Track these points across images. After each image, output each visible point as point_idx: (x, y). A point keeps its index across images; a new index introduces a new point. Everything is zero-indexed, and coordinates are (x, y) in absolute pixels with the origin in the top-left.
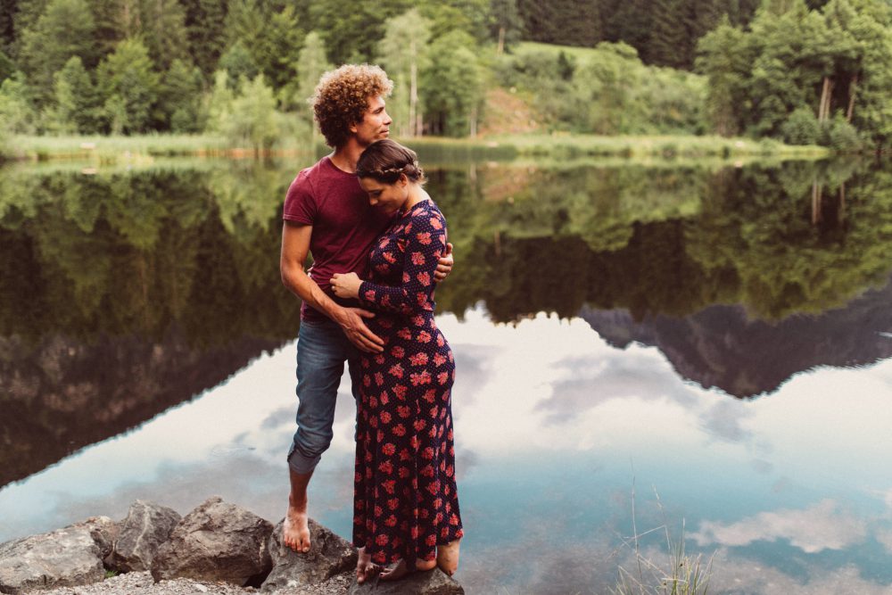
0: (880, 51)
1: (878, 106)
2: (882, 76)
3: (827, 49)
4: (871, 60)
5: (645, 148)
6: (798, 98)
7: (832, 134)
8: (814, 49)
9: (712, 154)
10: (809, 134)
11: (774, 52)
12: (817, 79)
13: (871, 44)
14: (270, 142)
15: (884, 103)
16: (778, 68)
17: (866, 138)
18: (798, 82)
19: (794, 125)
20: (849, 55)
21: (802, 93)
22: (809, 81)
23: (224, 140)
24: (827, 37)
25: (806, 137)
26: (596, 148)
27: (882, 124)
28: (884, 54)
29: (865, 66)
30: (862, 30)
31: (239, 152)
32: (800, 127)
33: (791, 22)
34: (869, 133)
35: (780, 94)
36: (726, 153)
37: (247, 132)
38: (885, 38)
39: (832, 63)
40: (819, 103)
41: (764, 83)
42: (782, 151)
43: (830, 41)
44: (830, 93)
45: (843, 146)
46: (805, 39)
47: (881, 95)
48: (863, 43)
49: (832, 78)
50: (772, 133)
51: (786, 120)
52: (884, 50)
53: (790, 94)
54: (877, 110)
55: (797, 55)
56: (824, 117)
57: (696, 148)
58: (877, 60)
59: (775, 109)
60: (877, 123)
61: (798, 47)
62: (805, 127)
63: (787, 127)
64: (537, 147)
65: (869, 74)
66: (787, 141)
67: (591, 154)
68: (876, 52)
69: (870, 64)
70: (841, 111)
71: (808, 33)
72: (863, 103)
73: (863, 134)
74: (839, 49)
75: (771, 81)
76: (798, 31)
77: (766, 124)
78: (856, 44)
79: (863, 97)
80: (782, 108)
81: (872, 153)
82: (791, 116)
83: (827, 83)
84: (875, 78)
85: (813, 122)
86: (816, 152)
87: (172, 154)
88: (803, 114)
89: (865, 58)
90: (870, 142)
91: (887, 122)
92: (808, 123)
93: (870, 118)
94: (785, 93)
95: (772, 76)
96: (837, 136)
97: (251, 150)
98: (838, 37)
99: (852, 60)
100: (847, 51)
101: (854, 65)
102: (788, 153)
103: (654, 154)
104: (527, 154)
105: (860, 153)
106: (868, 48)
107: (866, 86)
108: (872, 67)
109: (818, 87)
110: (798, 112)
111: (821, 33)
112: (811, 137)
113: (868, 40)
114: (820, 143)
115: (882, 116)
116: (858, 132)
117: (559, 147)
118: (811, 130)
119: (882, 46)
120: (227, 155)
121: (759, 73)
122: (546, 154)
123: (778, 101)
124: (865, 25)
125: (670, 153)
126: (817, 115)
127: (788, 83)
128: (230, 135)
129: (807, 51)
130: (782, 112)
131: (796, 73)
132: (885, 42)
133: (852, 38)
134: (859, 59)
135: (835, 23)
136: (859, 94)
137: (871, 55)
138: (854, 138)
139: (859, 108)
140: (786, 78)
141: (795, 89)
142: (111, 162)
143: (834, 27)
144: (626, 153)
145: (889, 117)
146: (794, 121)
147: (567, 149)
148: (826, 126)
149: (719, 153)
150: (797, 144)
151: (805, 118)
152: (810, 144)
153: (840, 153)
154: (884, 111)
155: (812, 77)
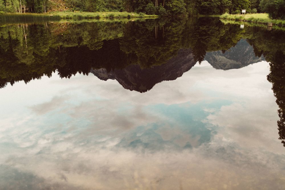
1: (171, 2)
7: (159, 11)
9: (125, 17)
15: (173, 2)
17: (168, 12)
25: (152, 12)
26: (88, 16)
27: (173, 8)
32: (150, 9)
34: (169, 10)
36: (129, 17)
40: (155, 1)
42: (146, 16)
45: (162, 14)
50: (142, 11)
51: (146, 6)
54: (171, 4)
56: (157, 5)
57: (119, 16)
59: (143, 3)
60: (171, 8)
63: (146, 9)
64: (67, 16)
66: (147, 14)
67: (86, 18)
70: (161, 4)
72: (167, 1)
77: (140, 8)
81: (170, 17)
85: (154, 7)
86: (155, 17)
88: (150, 4)
90: (170, 13)
92: (152, 8)
93: (169, 6)
96: (161, 11)
102: (147, 17)
103: (107, 18)
104: (64, 18)
105: (167, 17)
112: (154, 12)
114: (156, 14)
115: (172, 5)
116: (166, 11)
117: (75, 16)
118: (153, 10)
122: (71, 18)
125: (111, 17)
126: (155, 5)
130: (145, 4)
139: (166, 3)
144: (98, 18)
145: (174, 5)
146: (148, 7)
147: (78, 17)
148: (158, 8)
149: (127, 17)
150: (150, 14)
151: (152, 6)
152: (154, 14)
153: (162, 17)
154: (173, 4)
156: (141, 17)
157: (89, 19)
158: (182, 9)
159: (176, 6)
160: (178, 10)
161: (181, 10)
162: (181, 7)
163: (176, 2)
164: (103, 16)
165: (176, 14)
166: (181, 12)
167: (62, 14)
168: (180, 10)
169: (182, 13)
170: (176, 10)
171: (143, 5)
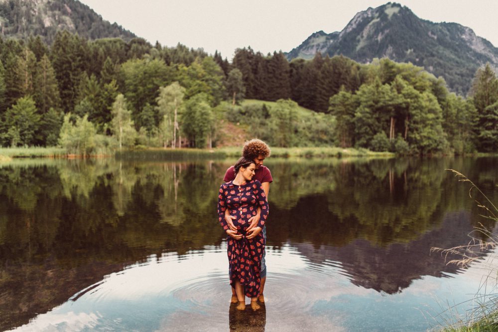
0: (417, 104)
1: (419, 132)
2: (420, 116)
3: (390, 103)
4: (413, 108)
5: (296, 153)
6: (379, 127)
7: (396, 145)
8: (384, 103)
9: (332, 156)
10: (385, 146)
11: (364, 104)
12: (388, 117)
13: (412, 101)
14: (90, 150)
15: (422, 130)
16: (367, 112)
17: (414, 148)
18: (378, 119)
19: (376, 141)
20: (401, 106)
21: (381, 125)
22: (383, 119)
23: (65, 150)
24: (390, 97)
25: (383, 147)
27: (422, 141)
28: (420, 106)
29: (410, 111)
30: (408, 93)
31: (72, 156)
32: (379, 142)
33: (372, 89)
34: (416, 145)
35: (369, 125)
36: (340, 156)
37: (76, 145)
38: (419, 97)
39: (393, 110)
40: (389, 130)
41: (360, 119)
42: (370, 155)
43: (392, 99)
44: (394, 126)
45: (402, 152)
46: (380, 98)
47: (420, 126)
48: (409, 100)
49: (394, 118)
50: (366, 146)
51: (372, 139)
52: (419, 103)
53: (374, 126)
54: (418, 134)
55: (376, 106)
56: (392, 137)
57: (323, 153)
58: (416, 108)
60: (419, 140)
61: (377, 102)
62: (382, 142)
63: (373, 142)
64: (238, 153)
65: (413, 115)
66: (373, 150)
68: (415, 105)
69: (413, 110)
70: (400, 134)
71: (382, 95)
72: (411, 130)
73: (413, 146)
74: (397, 103)
75: (364, 119)
76: (376, 94)
77: (363, 141)
78: (405, 100)
79: (411, 127)
80: (371, 132)
81: (417, 155)
82: (375, 137)
83: (392, 120)
84: (416, 117)
85: (387, 140)
86: (388, 155)
87: (34, 157)
88: (381, 135)
89: (410, 107)
90: (416, 150)
91: (424, 140)
92: (385, 141)
93: (415, 138)
94: (372, 125)
95: (365, 116)
96: (399, 146)
97: (78, 155)
98: (396, 97)
99: (404, 109)
100: (401, 104)
101: (406, 111)
102: (372, 156)
103: (301, 156)
104: (232, 156)
105: (412, 155)
106: (411, 102)
107: (412, 121)
108: (414, 112)
109: (388, 121)
110: (378, 134)
111: (388, 95)
112: (386, 148)
113: (411, 98)
114: (390, 151)
115: (421, 137)
116: (410, 145)
118: (385, 144)
119: (418, 101)
120: (65, 156)
121: (358, 115)
123: (369, 129)
124: (409, 91)
125: (309, 156)
126: (388, 136)
127: (373, 120)
128: (68, 146)
129: (381, 104)
130: (371, 135)
131: (377, 115)
132: (420, 100)
133: (403, 98)
134: (407, 108)
135: (395, 90)
136: (409, 126)
137: (413, 106)
138: (407, 148)
139: (409, 132)
140: (372, 117)
141: (377, 123)
143: (394, 92)
144: (286, 156)
145: (425, 137)
146: (377, 139)
148: (393, 142)
149: (336, 156)
150: (379, 151)
151: (382, 138)
152: (385, 151)
153: (401, 155)
154: (422, 134)
155: (384, 117)
156: (360, 156)
158: (441, 142)
159: (429, 138)
160: (431, 145)
161: (438, 145)
162: (437, 140)
163: (428, 131)
165: (429, 151)
166: (439, 147)
167: (228, 150)
168: (436, 144)
169: (440, 150)
170: (428, 144)
171: (367, 137)
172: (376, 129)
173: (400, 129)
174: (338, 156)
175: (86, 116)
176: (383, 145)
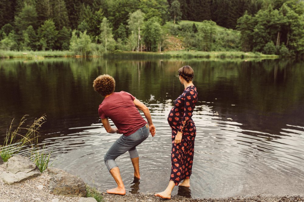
0: (296, 23)
1: (296, 42)
2: (297, 31)
3: (278, 22)
4: (293, 26)
6: (269, 39)
7: (280, 50)
8: (274, 22)
9: (238, 57)
10: (272, 51)
11: (260, 23)
12: (276, 32)
13: (293, 21)
14: (89, 53)
15: (298, 40)
16: (262, 29)
17: (292, 52)
18: (269, 33)
19: (267, 47)
21: (271, 37)
22: (272, 33)
23: (73, 52)
24: (278, 18)
25: (271, 52)
26: (198, 55)
27: (298, 47)
28: (298, 24)
29: (291, 28)
30: (291, 16)
31: (78, 56)
32: (269, 48)
33: (266, 13)
34: (293, 50)
35: (263, 37)
36: (243, 57)
37: (81, 49)
38: (298, 18)
39: (280, 27)
40: (276, 40)
41: (257, 33)
42: (263, 56)
43: (279, 20)
44: (279, 38)
45: (284, 55)
46: (272, 19)
47: (297, 38)
48: (291, 20)
49: (280, 32)
50: (260, 51)
51: (265, 46)
53: (266, 37)
54: (296, 43)
55: (268, 24)
56: (278, 45)
57: (232, 55)
58: (295, 26)
59: (261, 43)
60: (296, 47)
61: (269, 22)
62: (271, 48)
63: (265, 48)
64: (178, 55)
65: (294, 30)
66: (265, 53)
67: (196, 57)
68: (295, 23)
70: (283, 43)
71: (272, 17)
72: (291, 40)
73: (291, 51)
74: (282, 22)
75: (260, 33)
76: (269, 16)
77: (258, 47)
79: (291, 38)
80: (264, 42)
81: (294, 57)
82: (266, 45)
84: (295, 32)
86: (274, 57)
87: (56, 57)
88: (271, 44)
90: (293, 53)
92: (272, 47)
93: (293, 45)
95: (260, 31)
96: (282, 51)
97: (82, 56)
98: (282, 18)
99: (287, 26)
100: (285, 23)
101: (288, 28)
103: (218, 57)
104: (174, 57)
105: (291, 57)
106: (293, 22)
107: (292, 35)
108: (294, 28)
109: (276, 35)
110: (269, 43)
111: (277, 17)
112: (273, 52)
113: (293, 19)
114: (276, 54)
115: (297, 45)
116: (289, 50)
117: (185, 55)
118: (273, 49)
119: (297, 21)
120: (74, 57)
121: (256, 30)
122: (180, 57)
123: (262, 40)
124: (292, 14)
125: (223, 57)
126: (275, 44)
127: (265, 34)
128: (75, 50)
129: (272, 23)
130: (264, 43)
131: (268, 31)
132: (298, 20)
133: (287, 19)
134: (290, 25)
135: (282, 13)
136: (290, 37)
137: (293, 24)
138: (288, 52)
139: (290, 42)
140: (265, 32)
141: (268, 36)
142: (30, 58)
143: (281, 15)
144: (208, 57)
145: (300, 45)
146: (267, 46)
147: (188, 56)
148: (278, 48)
149: (240, 57)
150: (268, 54)
151: (271, 45)
152: (273, 54)
153: (283, 57)
154: (298, 43)
155: (273, 32)
156: (256, 57)
157: (199, 58)
159: (303, 46)
163: (302, 41)
164: (214, 55)
165: (302, 55)
167: (172, 53)
170: (302, 49)
171: (261, 45)
172: (267, 39)
173: (283, 40)
174: (242, 57)
175: (85, 32)
176: (271, 50)
